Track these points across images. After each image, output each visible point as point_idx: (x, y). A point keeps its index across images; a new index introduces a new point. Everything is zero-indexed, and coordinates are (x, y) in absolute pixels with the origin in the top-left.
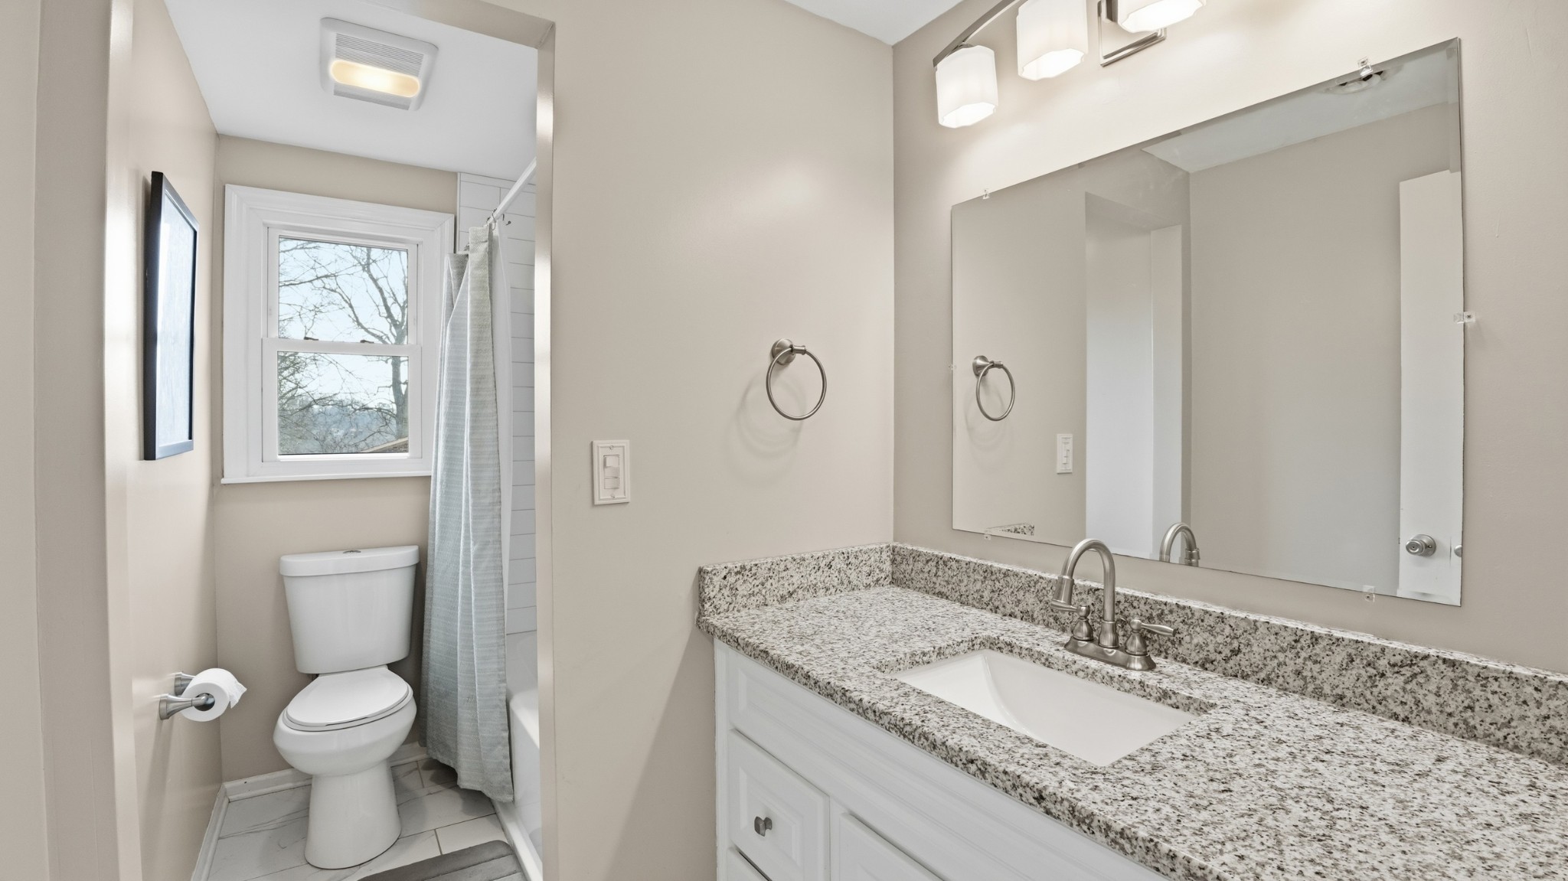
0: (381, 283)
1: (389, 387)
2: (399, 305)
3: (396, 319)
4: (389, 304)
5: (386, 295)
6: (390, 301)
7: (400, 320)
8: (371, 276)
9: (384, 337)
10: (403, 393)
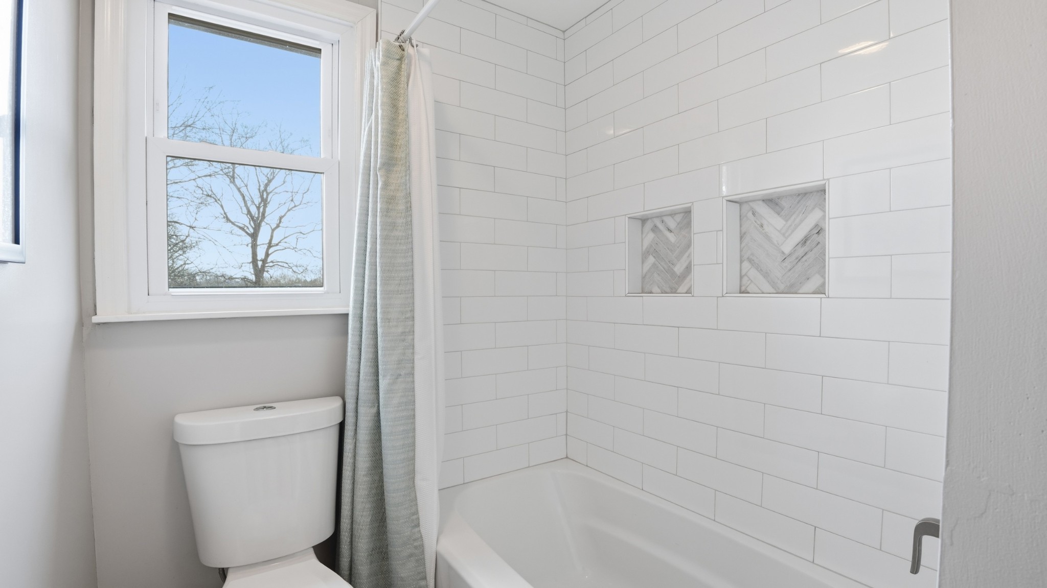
0: (243, 190)
1: (250, 263)
2: (256, 205)
3: (254, 215)
4: (249, 205)
5: (246, 198)
6: (249, 203)
7: (256, 216)
8: (236, 186)
9: (245, 228)
10: (260, 267)
